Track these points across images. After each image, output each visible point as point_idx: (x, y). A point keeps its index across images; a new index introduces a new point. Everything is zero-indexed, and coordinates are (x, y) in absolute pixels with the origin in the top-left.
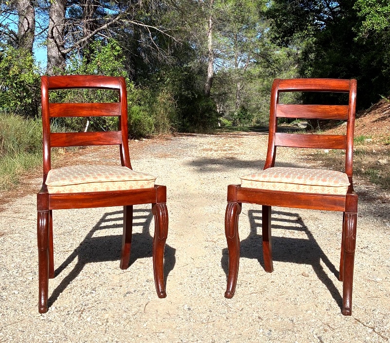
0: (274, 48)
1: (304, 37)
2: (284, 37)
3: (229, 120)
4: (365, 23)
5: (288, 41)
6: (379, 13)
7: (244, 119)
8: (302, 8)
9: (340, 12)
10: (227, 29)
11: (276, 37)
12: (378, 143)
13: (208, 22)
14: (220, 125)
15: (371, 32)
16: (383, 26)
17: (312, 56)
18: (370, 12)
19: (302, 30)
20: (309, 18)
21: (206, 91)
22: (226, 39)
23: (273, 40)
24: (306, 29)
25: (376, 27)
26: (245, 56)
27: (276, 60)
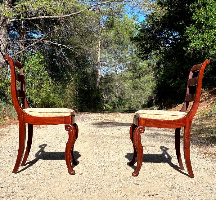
0: (139, 60)
1: (157, 54)
2: (145, 53)
3: (111, 106)
4: (191, 45)
5: (148, 56)
6: (199, 38)
7: (121, 105)
8: (157, 36)
9: (179, 39)
10: (110, 48)
11: (140, 53)
12: (197, 115)
13: (98, 44)
14: (105, 109)
15: (195, 50)
16: (202, 46)
17: (162, 66)
18: (194, 38)
19: (156, 49)
20: (160, 42)
21: (97, 87)
22: (109, 55)
23: (139, 55)
24: (159, 49)
25: (197, 47)
26: (121, 65)
27: (140, 68)
